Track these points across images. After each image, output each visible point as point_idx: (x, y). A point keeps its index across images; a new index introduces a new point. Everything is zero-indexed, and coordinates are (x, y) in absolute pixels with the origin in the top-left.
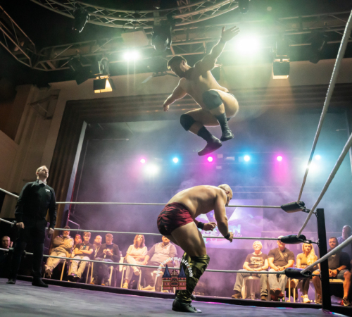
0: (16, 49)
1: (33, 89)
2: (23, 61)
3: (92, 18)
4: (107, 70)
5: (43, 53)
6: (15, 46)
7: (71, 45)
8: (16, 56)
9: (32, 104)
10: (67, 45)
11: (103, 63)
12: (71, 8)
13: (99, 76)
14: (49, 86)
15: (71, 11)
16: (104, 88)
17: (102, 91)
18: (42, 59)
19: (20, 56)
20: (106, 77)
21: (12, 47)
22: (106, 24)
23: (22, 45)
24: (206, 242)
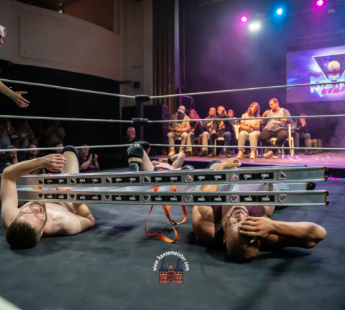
24: (321, 96)
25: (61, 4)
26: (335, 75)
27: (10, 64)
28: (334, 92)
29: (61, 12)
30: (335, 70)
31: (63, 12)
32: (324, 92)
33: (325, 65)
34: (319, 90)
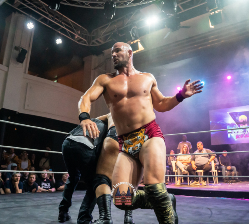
0: (76, 37)
1: (94, 57)
2: (82, 43)
3: (117, 5)
4: (138, 36)
5: (93, 34)
6: (75, 36)
7: (109, 24)
8: (77, 41)
9: (95, 69)
10: (107, 24)
11: (133, 32)
12: (101, 3)
13: (133, 41)
14: (103, 53)
15: (102, 4)
16: (138, 49)
17: (138, 51)
18: (93, 38)
19: (80, 40)
20: (138, 40)
21: (73, 36)
22: (128, 6)
23: (79, 32)
24: (236, 140)
25: (56, 76)
26: (244, 125)
27: (17, 113)
28: (245, 137)
29: (56, 81)
30: (244, 121)
31: (57, 82)
32: (237, 137)
33: (237, 118)
34: (233, 136)
